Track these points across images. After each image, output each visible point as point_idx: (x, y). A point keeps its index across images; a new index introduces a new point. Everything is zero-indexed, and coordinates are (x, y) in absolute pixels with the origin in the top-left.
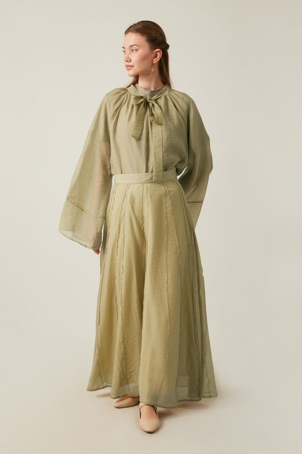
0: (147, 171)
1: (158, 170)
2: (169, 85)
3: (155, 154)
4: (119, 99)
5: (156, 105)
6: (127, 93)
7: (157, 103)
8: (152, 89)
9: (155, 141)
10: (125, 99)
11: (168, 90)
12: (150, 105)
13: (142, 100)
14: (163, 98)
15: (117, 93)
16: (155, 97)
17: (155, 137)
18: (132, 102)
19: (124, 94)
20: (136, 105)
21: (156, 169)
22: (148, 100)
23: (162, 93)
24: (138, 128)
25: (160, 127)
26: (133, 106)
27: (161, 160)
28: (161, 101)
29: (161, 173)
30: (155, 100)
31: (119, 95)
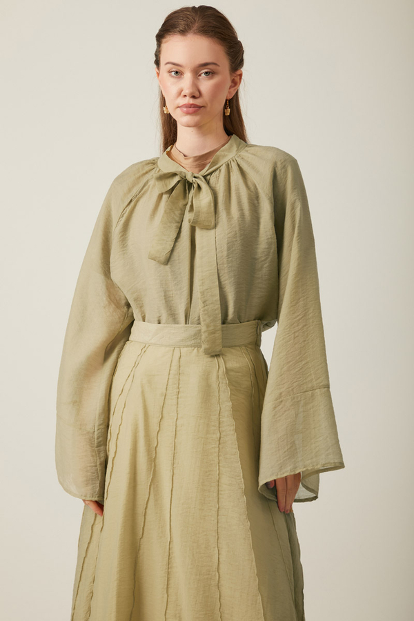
1: (212, 328)
3: (203, 293)
5: (204, 186)
7: (208, 183)
9: (201, 266)
12: (195, 186)
13: (176, 179)
14: (223, 169)
16: (205, 170)
17: (201, 258)
20: (166, 192)
21: (208, 326)
24: (165, 238)
27: (218, 306)
28: (218, 178)
29: (219, 335)
30: (205, 177)
31: (137, 175)
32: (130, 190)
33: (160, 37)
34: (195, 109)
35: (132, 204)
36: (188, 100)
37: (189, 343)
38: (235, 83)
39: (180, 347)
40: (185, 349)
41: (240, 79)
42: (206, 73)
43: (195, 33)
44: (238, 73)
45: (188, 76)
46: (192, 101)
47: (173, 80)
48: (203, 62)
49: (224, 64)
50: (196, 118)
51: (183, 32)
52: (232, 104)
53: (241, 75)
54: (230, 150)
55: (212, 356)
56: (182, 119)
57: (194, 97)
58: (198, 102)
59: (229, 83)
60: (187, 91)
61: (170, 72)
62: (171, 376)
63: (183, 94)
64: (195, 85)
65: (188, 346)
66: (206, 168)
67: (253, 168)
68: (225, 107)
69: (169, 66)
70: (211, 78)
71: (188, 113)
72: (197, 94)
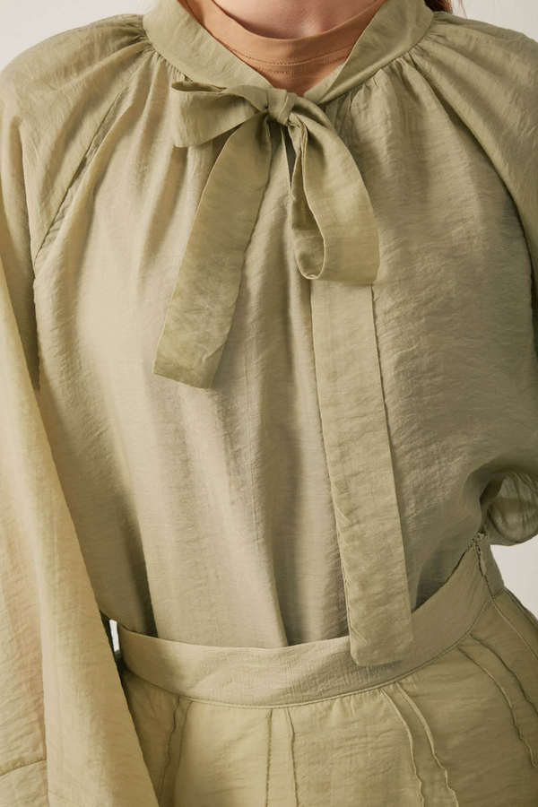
0: (293, 634)
1: (377, 588)
4: (90, 100)
8: (311, 29)
9: (336, 404)
10: (127, 104)
13: (241, 113)
15: (65, 72)
16: (327, 82)
17: (333, 376)
18: (174, 131)
20: (201, 146)
21: (364, 584)
22: (280, 112)
23: (370, 53)
24: (202, 302)
25: (363, 296)
26: (180, 155)
27: (393, 522)
29: (400, 605)
66: (329, 81)
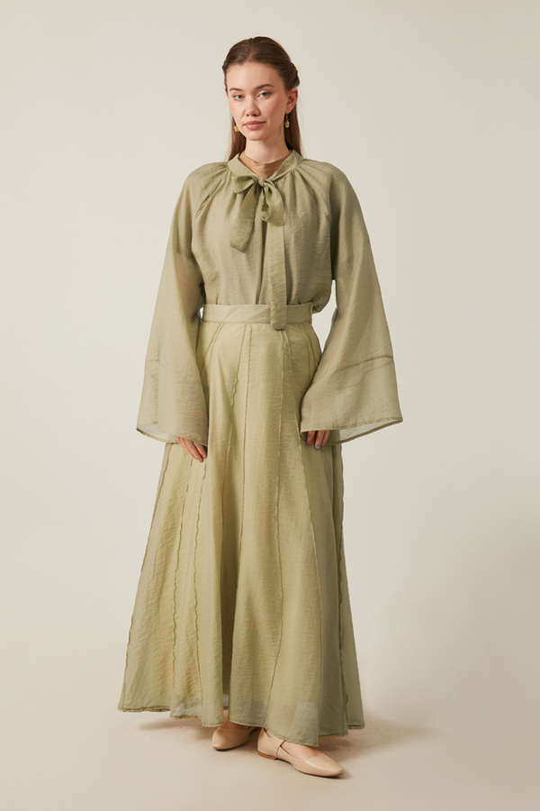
1: (279, 307)
2: (299, 151)
3: (272, 278)
4: (210, 182)
5: (274, 189)
6: (225, 173)
7: (276, 187)
9: (272, 256)
11: (296, 161)
12: (266, 189)
14: (288, 176)
17: (272, 249)
18: (233, 187)
19: (220, 173)
20: (240, 193)
23: (285, 168)
25: (280, 229)
27: (285, 289)
28: (284, 183)
29: (284, 312)
30: (273, 182)
31: (212, 175)
32: (206, 187)
33: (225, 68)
34: (258, 125)
35: (210, 199)
36: (251, 119)
37: (258, 320)
38: (292, 99)
39: (251, 323)
40: (256, 325)
41: (297, 96)
42: (264, 94)
43: (251, 61)
44: (294, 90)
45: (249, 98)
46: (253, 119)
47: (238, 103)
48: (259, 84)
49: (280, 84)
50: (260, 133)
51: (241, 62)
52: (291, 117)
53: (296, 92)
54: (292, 161)
55: (278, 330)
56: (249, 134)
57: (255, 115)
58: (258, 119)
59: (286, 100)
60: (248, 111)
61: (234, 96)
62: (244, 347)
63: (246, 113)
64: (255, 106)
65: (257, 323)
66: (274, 175)
67: (314, 178)
68: (285, 121)
69: (233, 91)
70: (268, 98)
71: (252, 130)
72: (257, 112)
